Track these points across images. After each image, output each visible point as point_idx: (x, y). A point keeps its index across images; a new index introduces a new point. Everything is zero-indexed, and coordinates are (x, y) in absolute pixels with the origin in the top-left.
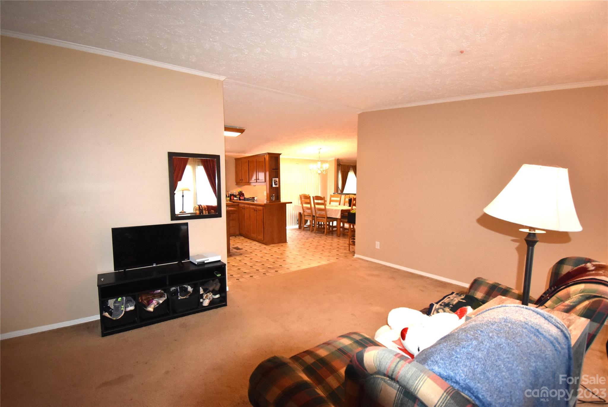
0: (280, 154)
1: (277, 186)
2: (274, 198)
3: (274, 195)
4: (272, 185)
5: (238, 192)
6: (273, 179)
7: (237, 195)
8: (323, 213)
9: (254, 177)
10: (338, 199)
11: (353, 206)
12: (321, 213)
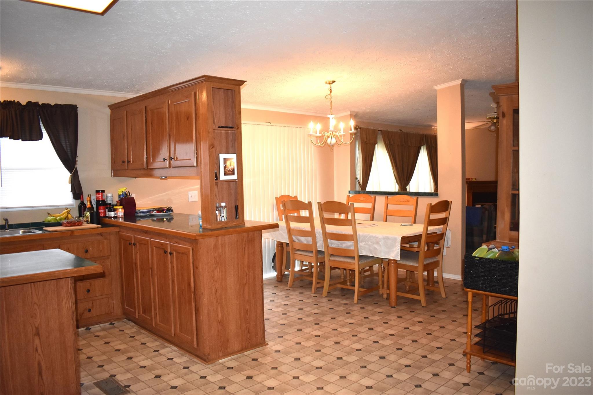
0: (242, 82)
1: (235, 177)
2: (225, 214)
3: (223, 204)
4: (217, 177)
5: (120, 196)
6: (222, 157)
7: (115, 203)
8: (348, 245)
9: (164, 153)
10: (369, 206)
11: (429, 227)
12: (342, 244)
